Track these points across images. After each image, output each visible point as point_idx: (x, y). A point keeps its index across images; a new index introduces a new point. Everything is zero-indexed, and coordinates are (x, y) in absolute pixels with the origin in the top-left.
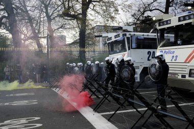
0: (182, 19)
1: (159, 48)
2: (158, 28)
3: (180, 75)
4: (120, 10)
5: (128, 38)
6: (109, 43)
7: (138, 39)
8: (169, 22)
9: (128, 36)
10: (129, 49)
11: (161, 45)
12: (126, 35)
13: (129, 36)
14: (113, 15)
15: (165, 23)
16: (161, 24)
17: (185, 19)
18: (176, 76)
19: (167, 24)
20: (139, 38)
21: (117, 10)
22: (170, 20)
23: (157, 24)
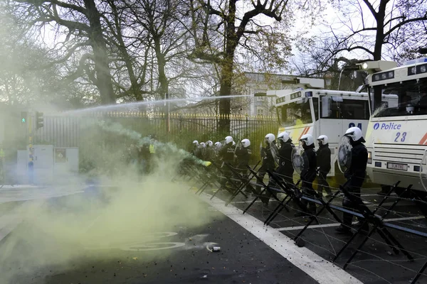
0: (414, 70)
1: (372, 118)
2: (372, 84)
3: (412, 167)
4: (293, 47)
5: (315, 100)
6: (280, 107)
7: (332, 102)
8: (391, 75)
9: (315, 95)
10: (317, 119)
11: (375, 114)
12: (311, 94)
13: (318, 96)
14: (281, 56)
15: (384, 76)
16: (377, 77)
17: (419, 71)
18: (405, 167)
19: (388, 78)
20: (334, 99)
21: (289, 48)
22: (393, 71)
23: (369, 78)
